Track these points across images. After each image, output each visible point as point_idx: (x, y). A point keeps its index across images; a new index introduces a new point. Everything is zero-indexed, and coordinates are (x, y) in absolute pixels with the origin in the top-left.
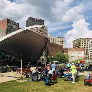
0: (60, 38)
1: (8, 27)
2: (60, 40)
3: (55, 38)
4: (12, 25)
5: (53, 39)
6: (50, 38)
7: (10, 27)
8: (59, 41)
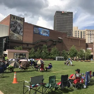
0: (89, 31)
1: (11, 23)
2: (89, 32)
3: (84, 31)
4: (17, 20)
5: (81, 32)
6: (77, 31)
7: (13, 22)
8: (88, 35)
